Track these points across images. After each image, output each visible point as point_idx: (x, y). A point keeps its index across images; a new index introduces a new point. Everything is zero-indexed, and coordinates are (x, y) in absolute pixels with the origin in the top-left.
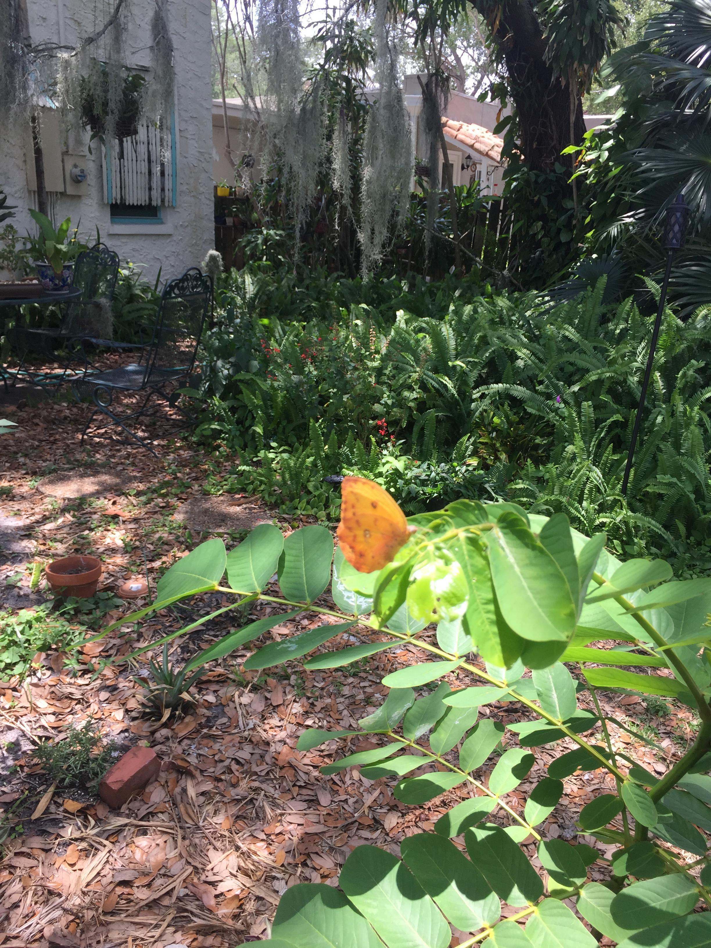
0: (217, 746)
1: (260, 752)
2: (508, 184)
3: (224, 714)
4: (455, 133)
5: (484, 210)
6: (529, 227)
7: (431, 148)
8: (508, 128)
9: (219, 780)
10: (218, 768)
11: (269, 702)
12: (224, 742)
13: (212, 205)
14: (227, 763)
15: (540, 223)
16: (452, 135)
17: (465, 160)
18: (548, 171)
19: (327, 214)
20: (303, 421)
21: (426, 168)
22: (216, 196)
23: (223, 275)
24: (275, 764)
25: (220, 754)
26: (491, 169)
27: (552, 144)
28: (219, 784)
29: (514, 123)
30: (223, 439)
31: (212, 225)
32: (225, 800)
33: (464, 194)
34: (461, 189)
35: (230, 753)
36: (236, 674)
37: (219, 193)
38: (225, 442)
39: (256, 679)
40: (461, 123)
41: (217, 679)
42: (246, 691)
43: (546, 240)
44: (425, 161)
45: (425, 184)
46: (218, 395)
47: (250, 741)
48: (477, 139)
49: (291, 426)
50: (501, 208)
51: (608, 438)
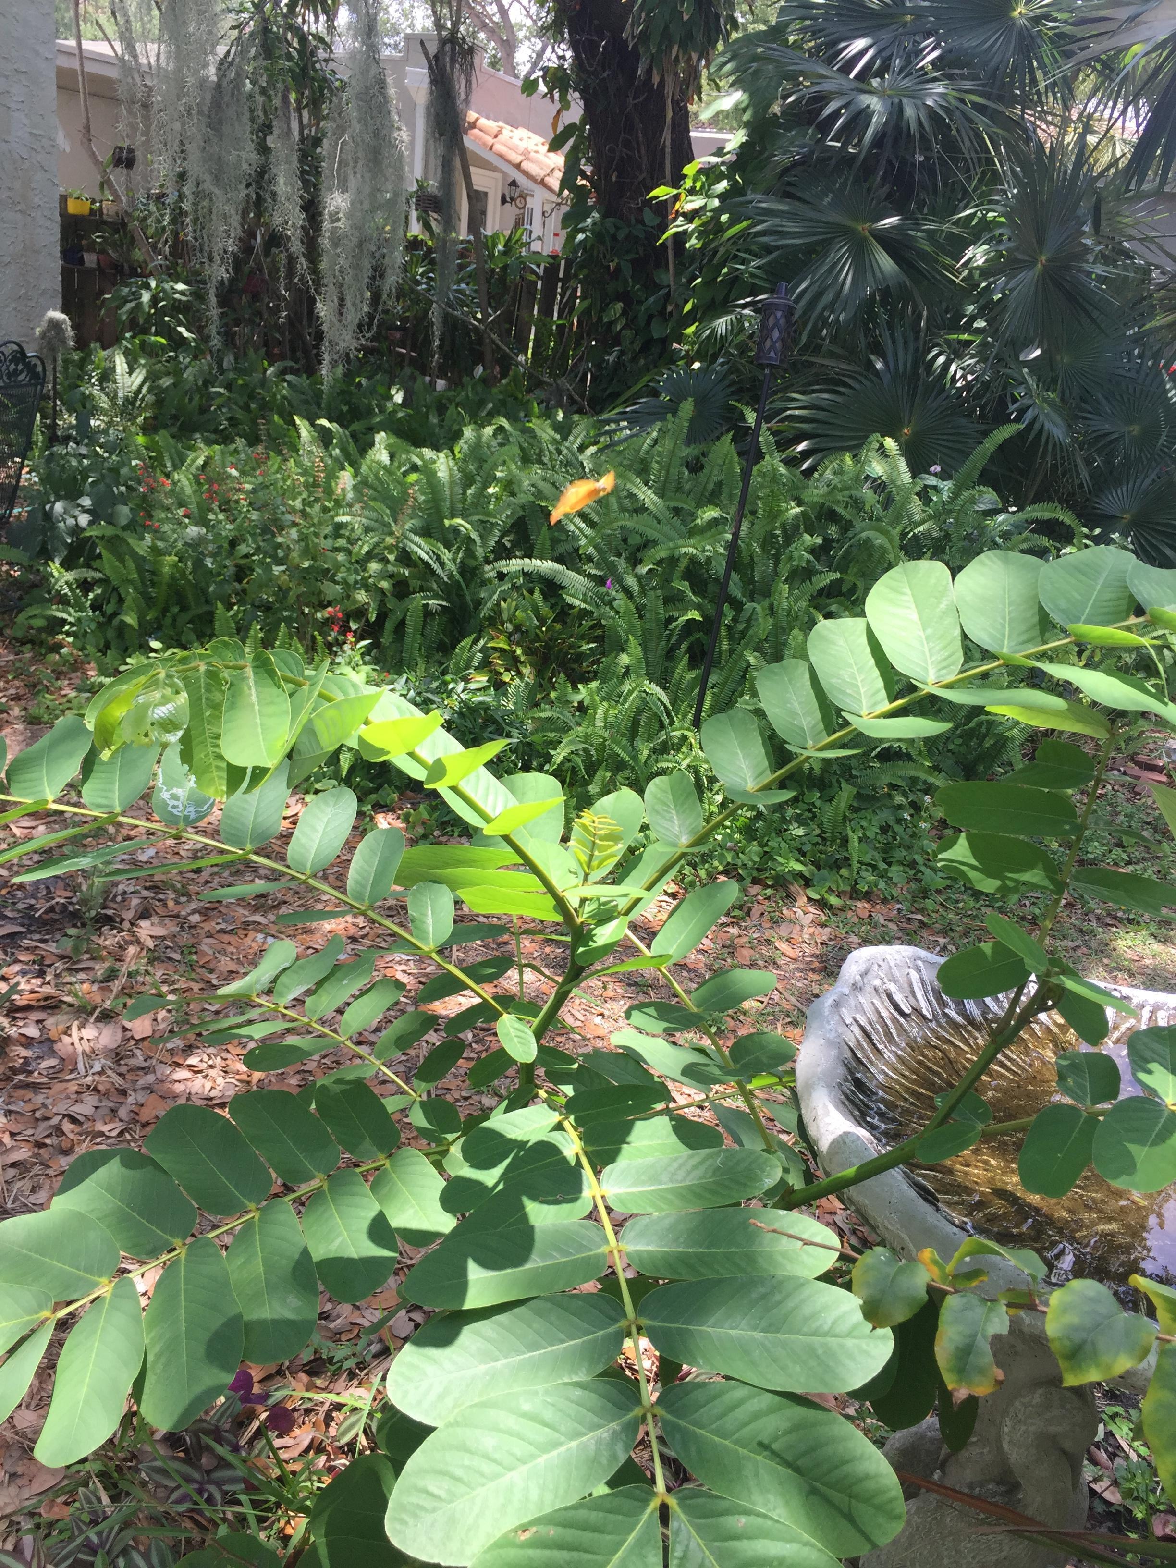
0: (39, 1099)
1: (111, 1105)
2: (571, 237)
3: (53, 1053)
4: (490, 140)
5: (533, 278)
6: (602, 310)
7: (443, 166)
8: (571, 142)
9: (40, 1145)
10: (40, 1129)
11: (129, 1034)
12: (51, 1092)
13: (57, 229)
14: (55, 1120)
15: (619, 306)
16: (485, 144)
17: (507, 188)
18: (633, 221)
19: (266, 263)
20: (206, 608)
21: (435, 197)
22: (64, 214)
23: (76, 356)
24: (135, 1121)
25: (43, 1110)
26: (548, 208)
27: (641, 178)
28: (42, 1151)
29: (580, 136)
30: (68, 634)
31: (57, 264)
32: (51, 1172)
33: (500, 247)
34: (495, 237)
35: (62, 1108)
36: (76, 995)
37: (73, 208)
38: (70, 639)
39: (108, 1002)
40: (501, 124)
41: (42, 1003)
42: (92, 1020)
43: (628, 333)
44: (433, 185)
45: (434, 224)
46: (57, 561)
47: (96, 1090)
48: (526, 154)
49: (186, 616)
50: (561, 275)
51: (684, 646)
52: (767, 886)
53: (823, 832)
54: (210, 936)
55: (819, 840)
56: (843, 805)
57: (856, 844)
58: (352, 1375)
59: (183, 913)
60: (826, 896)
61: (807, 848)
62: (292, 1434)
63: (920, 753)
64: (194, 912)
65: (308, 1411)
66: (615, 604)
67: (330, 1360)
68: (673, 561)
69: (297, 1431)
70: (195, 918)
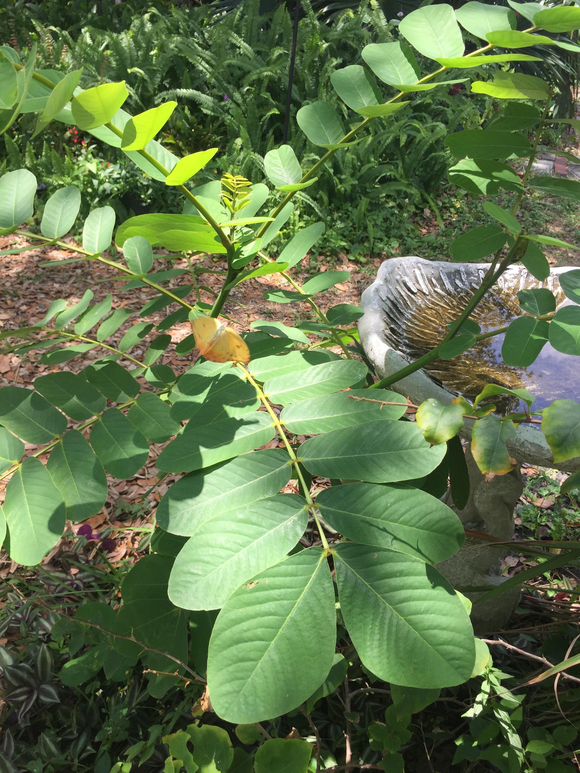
51: (271, 132)
52: (328, 256)
53: (354, 224)
54: (33, 316)
55: (352, 229)
56: (363, 209)
57: (372, 229)
58: (143, 518)
59: (17, 306)
60: (358, 257)
61: (346, 233)
62: (116, 550)
63: (401, 177)
64: (22, 305)
65: (122, 538)
66: (231, 111)
67: (130, 513)
68: (259, 81)
69: (118, 549)
70: (24, 308)
